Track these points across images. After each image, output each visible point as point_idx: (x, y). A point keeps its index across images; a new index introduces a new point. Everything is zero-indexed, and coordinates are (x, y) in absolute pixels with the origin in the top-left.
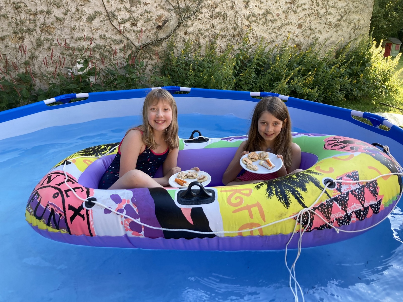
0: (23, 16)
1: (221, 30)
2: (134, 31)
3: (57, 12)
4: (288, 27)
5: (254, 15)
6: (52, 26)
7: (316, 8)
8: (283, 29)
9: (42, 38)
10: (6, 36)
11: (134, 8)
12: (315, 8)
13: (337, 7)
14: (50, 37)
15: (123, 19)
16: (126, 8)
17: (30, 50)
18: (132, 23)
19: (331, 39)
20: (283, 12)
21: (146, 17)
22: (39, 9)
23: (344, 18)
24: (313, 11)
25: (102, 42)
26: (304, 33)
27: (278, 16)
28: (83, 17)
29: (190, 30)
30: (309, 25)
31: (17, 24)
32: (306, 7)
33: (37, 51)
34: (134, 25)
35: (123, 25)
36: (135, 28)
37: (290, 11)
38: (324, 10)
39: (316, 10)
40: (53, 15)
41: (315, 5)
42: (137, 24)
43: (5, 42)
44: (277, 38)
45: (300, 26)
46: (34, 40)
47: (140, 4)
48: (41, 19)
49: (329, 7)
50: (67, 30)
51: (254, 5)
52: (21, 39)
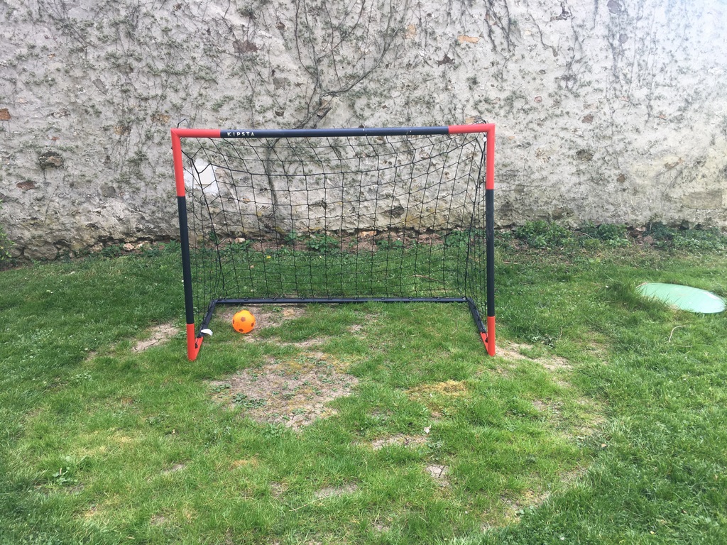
0: (132, 102)
2: (278, 123)
3: (174, 98)
4: (562, 122)
5: (487, 101)
6: (165, 114)
7: (626, 87)
8: (548, 123)
9: (153, 130)
10: (111, 125)
11: (280, 91)
12: (622, 86)
13: (676, 86)
14: (161, 128)
15: (262, 106)
16: (268, 92)
17: (136, 145)
18: (276, 112)
19: (665, 143)
20: (550, 95)
21: (297, 102)
22: (152, 93)
23: (696, 106)
24: (618, 93)
26: (596, 131)
27: (539, 101)
28: (207, 103)
29: (368, 123)
30: (608, 117)
31: (124, 111)
32: (602, 85)
33: (145, 146)
34: (278, 114)
35: (262, 115)
36: (279, 119)
37: (563, 92)
38: (645, 91)
39: (626, 91)
40: (168, 99)
41: (623, 82)
42: (283, 113)
43: (108, 133)
44: (536, 139)
45: (589, 119)
46: (143, 132)
47: (289, 85)
48: (152, 106)
49: (657, 85)
51: (489, 84)
52: (128, 129)
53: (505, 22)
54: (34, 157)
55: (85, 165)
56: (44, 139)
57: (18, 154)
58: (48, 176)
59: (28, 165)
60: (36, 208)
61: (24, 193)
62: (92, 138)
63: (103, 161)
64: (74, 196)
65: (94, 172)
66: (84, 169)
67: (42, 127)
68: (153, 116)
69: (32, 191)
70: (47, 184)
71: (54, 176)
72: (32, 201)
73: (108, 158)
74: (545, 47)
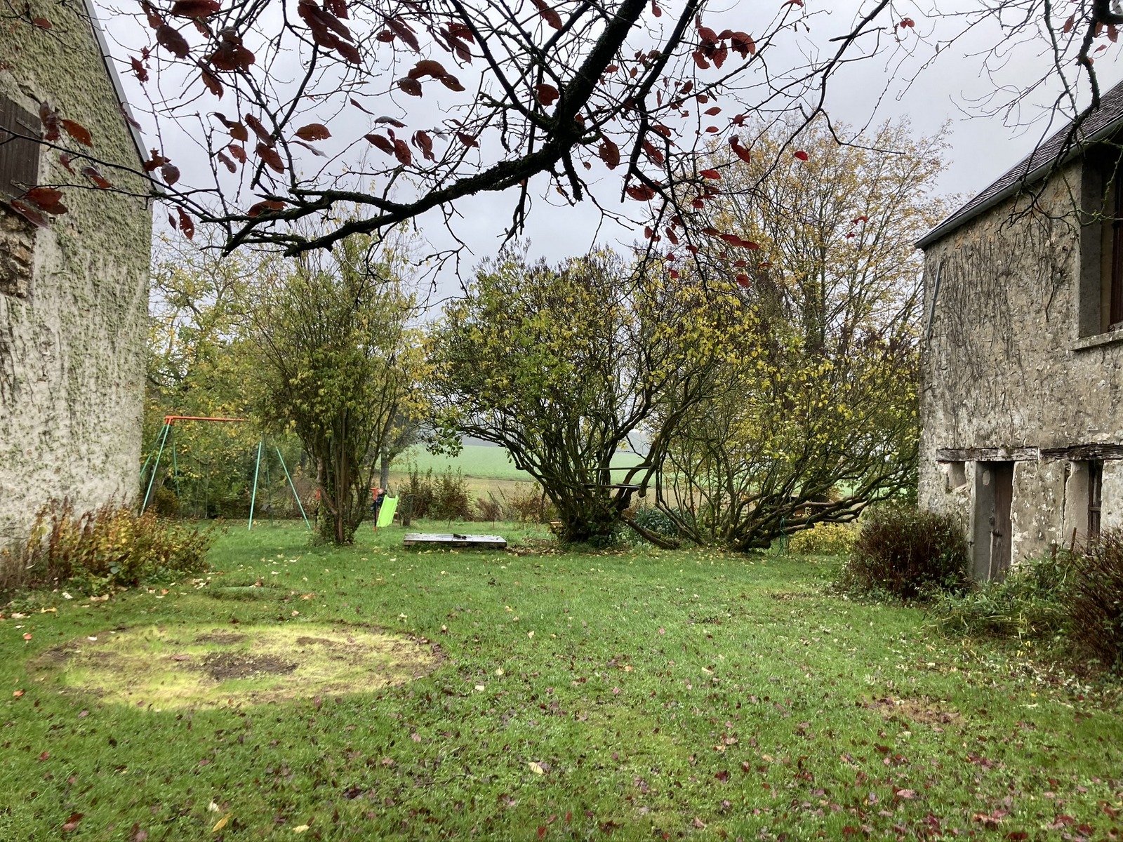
4: (43, 473)
8: (36, 476)
12: (75, 442)
13: (100, 442)
19: (96, 491)
23: (110, 459)
26: (62, 481)
30: (68, 469)
32: (64, 441)
38: (86, 446)
39: (77, 446)
41: (75, 438)
45: (58, 470)
49: (92, 441)
53: (11, 379)
74: (34, 405)
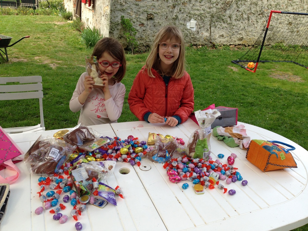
1: (254, 11)
2: (216, 8)
5: (271, 5)
7: (303, 4)
9: (182, 8)
10: (170, 6)
14: (184, 7)
17: (176, 13)
20: (286, 5)
24: (301, 6)
25: (202, 12)
27: (283, 6)
29: (240, 10)
33: (178, 13)
34: (217, 5)
35: (212, 5)
37: (288, 4)
43: (169, 8)
46: (179, 8)
50: (191, 5)
52: (175, 7)
54: (146, 15)
55: (160, 19)
56: (150, 9)
57: (141, 14)
58: (148, 22)
59: (143, 18)
60: (143, 33)
61: (140, 28)
62: (164, 9)
63: (165, 18)
64: (154, 30)
65: (162, 21)
66: (159, 20)
67: (150, 5)
68: (183, 3)
69: (143, 27)
70: (147, 25)
71: (150, 23)
72: (142, 31)
73: (167, 17)
